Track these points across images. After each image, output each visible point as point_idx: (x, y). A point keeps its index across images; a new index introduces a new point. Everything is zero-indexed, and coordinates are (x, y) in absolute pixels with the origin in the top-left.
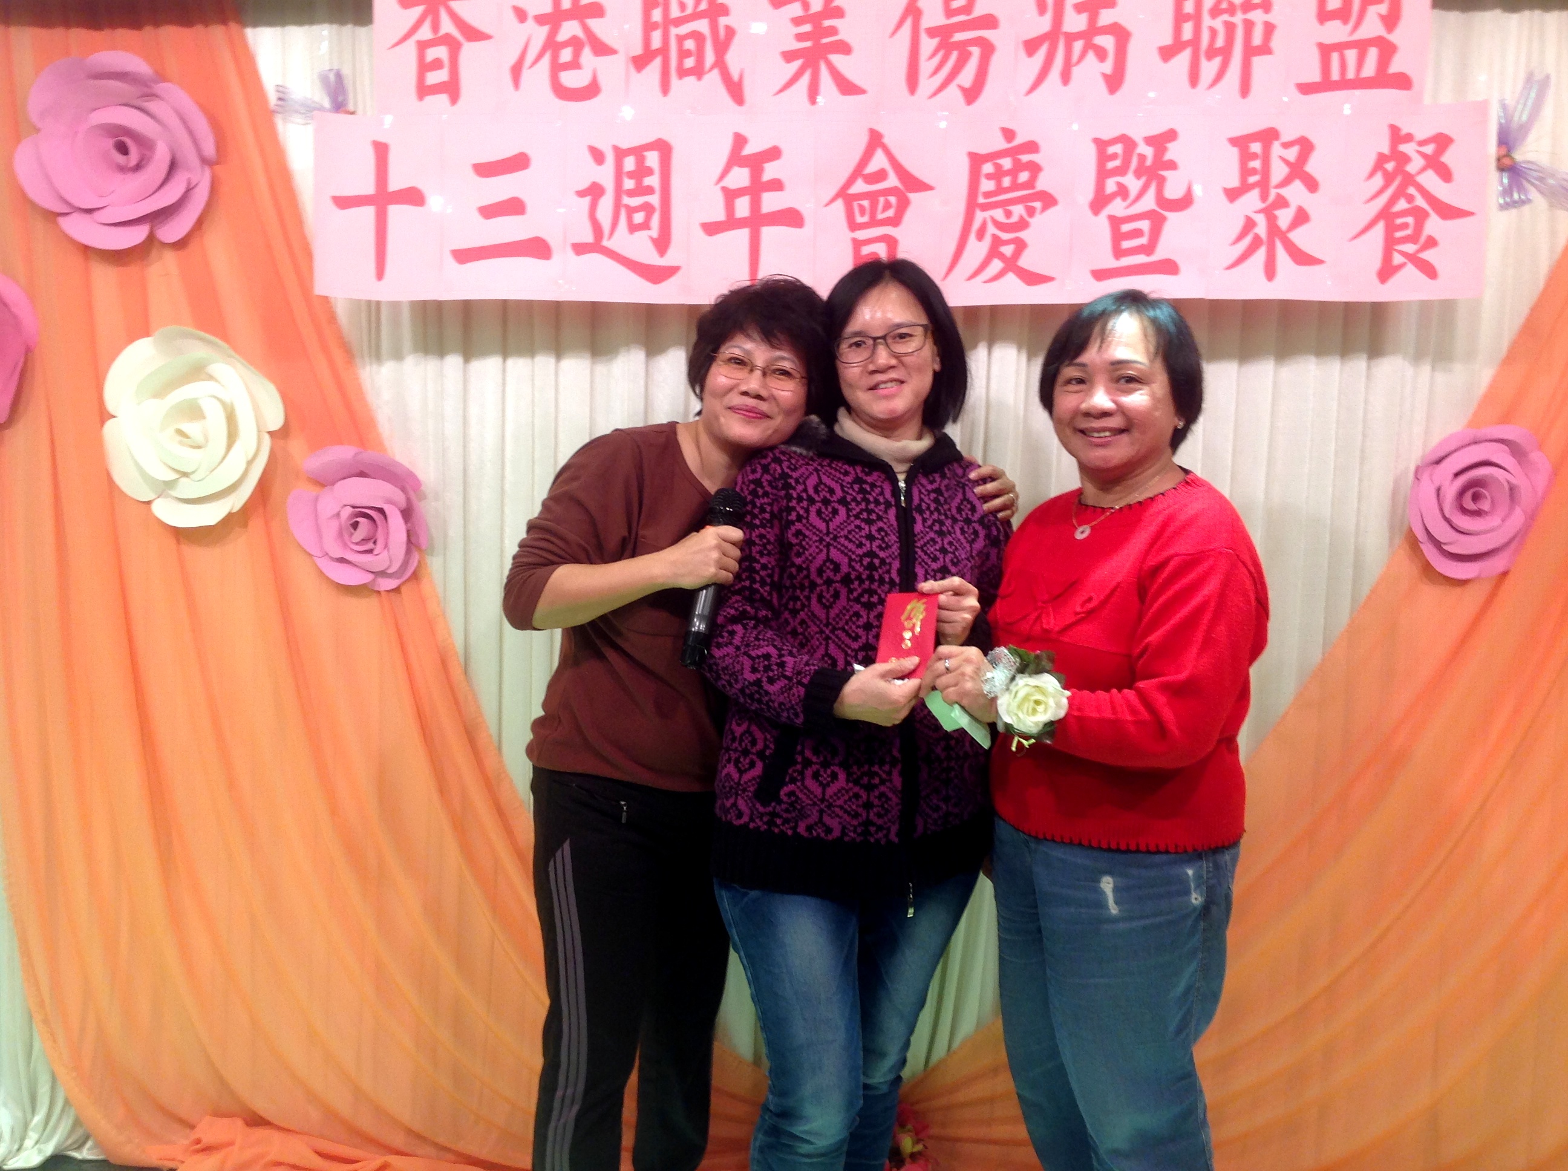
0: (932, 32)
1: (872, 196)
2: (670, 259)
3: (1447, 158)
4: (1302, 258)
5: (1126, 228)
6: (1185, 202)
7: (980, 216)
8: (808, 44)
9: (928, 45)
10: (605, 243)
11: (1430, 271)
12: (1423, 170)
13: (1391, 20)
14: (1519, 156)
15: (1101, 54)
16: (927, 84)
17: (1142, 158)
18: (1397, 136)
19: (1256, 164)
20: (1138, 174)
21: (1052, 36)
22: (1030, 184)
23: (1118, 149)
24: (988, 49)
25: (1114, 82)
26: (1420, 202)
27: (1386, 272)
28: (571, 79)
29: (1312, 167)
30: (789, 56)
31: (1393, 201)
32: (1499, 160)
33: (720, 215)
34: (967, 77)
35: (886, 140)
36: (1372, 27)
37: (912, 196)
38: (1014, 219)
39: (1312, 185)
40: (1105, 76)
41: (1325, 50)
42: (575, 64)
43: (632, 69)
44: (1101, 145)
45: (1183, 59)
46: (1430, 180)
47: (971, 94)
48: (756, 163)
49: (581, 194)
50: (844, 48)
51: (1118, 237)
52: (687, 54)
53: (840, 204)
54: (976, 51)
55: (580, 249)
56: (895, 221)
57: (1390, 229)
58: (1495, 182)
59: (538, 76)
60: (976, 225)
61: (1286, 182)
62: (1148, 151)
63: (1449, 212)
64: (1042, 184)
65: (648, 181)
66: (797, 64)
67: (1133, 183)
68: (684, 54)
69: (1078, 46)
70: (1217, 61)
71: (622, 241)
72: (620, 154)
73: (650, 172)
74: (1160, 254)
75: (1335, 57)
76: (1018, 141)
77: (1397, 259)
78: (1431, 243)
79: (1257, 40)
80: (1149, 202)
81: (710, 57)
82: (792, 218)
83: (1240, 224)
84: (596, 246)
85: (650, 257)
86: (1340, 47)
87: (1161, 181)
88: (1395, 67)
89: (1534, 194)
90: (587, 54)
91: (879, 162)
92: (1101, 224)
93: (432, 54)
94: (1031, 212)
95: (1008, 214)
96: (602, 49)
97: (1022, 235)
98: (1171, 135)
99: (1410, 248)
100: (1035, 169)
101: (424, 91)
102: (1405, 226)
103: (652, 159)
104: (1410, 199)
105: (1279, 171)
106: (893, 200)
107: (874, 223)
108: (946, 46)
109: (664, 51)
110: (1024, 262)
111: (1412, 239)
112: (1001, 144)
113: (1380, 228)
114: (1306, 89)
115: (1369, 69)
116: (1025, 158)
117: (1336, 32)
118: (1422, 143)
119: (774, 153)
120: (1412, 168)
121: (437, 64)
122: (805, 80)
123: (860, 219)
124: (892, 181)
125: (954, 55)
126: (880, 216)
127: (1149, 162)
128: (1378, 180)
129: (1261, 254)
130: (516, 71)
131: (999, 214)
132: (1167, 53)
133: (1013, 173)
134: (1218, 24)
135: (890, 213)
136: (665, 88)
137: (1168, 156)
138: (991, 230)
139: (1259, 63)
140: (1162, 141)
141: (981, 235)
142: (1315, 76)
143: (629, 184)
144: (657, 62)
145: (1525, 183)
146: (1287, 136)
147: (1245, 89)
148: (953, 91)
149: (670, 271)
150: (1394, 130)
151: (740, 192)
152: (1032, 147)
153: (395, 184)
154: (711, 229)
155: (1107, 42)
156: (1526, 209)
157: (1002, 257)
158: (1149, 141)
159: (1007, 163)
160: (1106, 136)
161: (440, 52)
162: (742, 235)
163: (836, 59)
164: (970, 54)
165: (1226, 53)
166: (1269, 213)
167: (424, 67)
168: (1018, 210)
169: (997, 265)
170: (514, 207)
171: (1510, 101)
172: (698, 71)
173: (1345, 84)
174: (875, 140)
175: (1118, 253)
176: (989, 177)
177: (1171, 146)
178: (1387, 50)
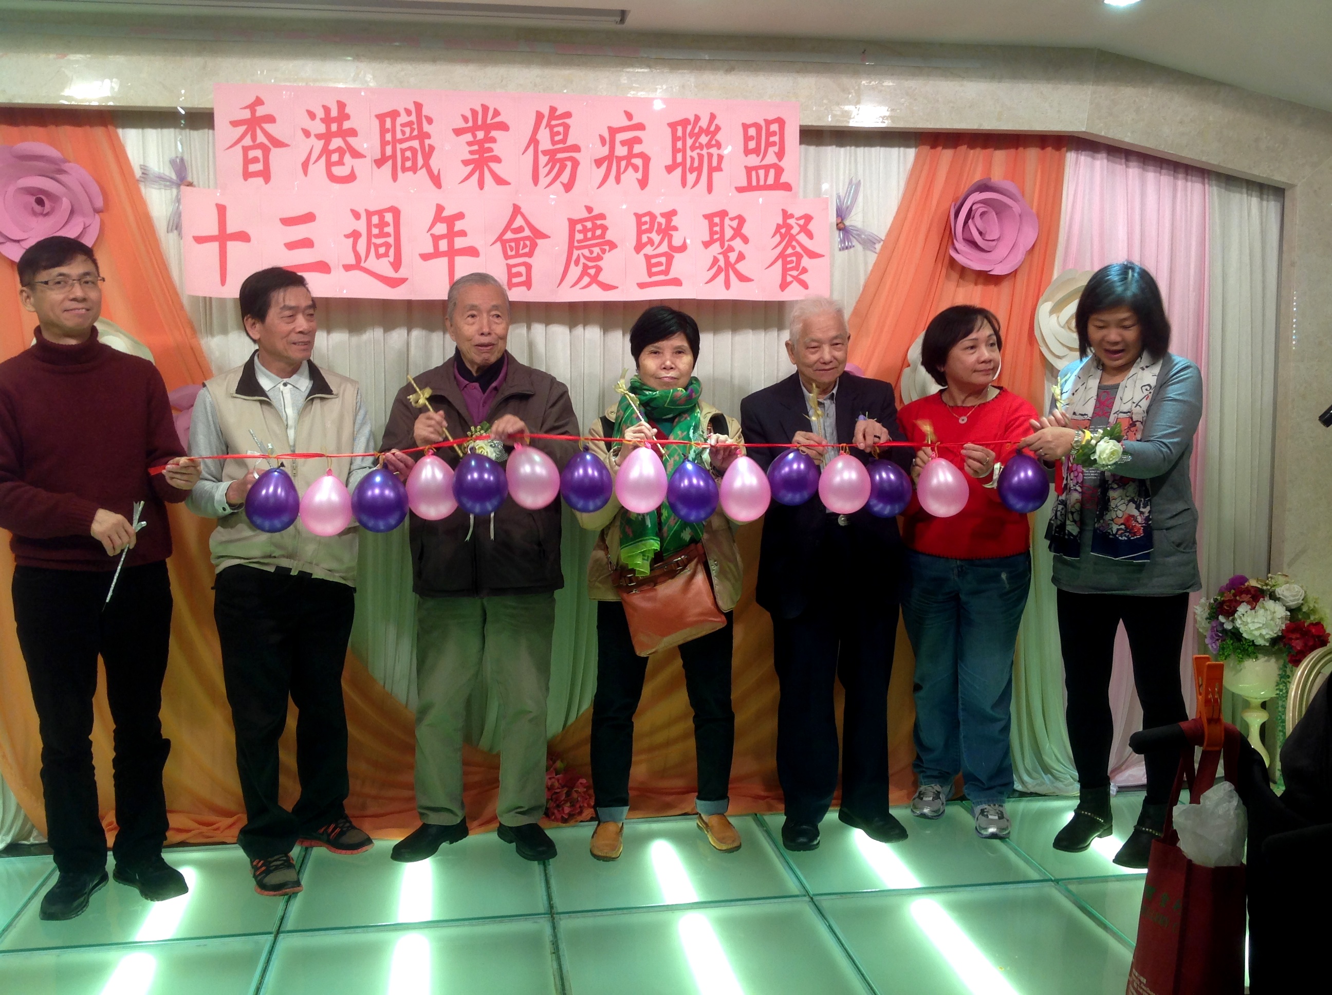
0: (545, 153)
1: (517, 241)
2: (402, 273)
3: (811, 227)
4: (743, 278)
5: (654, 261)
6: (683, 248)
7: (576, 253)
8: (477, 156)
9: (543, 160)
10: (362, 264)
11: (805, 285)
12: (798, 233)
13: (780, 155)
14: (847, 223)
15: (636, 169)
16: (544, 181)
17: (660, 224)
18: (786, 215)
19: (717, 229)
20: (658, 233)
21: (610, 157)
22: (603, 236)
23: (647, 219)
24: (576, 164)
25: (643, 183)
26: (798, 249)
27: (784, 286)
28: (338, 171)
29: (745, 230)
30: (466, 163)
31: (785, 249)
32: (837, 225)
33: (431, 250)
34: (565, 177)
35: (523, 210)
36: (771, 158)
37: (539, 241)
38: (595, 255)
39: (746, 240)
40: (639, 180)
41: (749, 170)
42: (340, 163)
43: (375, 166)
44: (638, 216)
45: (678, 171)
46: (802, 238)
47: (568, 187)
48: (451, 221)
49: (347, 236)
50: (497, 160)
51: (649, 266)
52: (408, 159)
53: (498, 244)
54: (569, 164)
55: (347, 268)
56: (530, 254)
57: (785, 264)
58: (837, 236)
59: (318, 169)
60: (574, 257)
61: (732, 239)
62: (663, 221)
63: (813, 255)
64: (609, 236)
65: (386, 230)
66: (471, 167)
67: (656, 238)
68: (405, 159)
69: (623, 163)
70: (695, 174)
71: (372, 263)
72: (369, 214)
73: (388, 224)
74: (671, 275)
75: (754, 173)
76: (595, 212)
77: (789, 279)
78: (805, 271)
79: (715, 163)
80: (664, 248)
81: (420, 162)
82: (472, 252)
83: (711, 260)
84: (357, 265)
85: (389, 272)
86: (756, 168)
87: (670, 237)
88: (784, 179)
89: (855, 243)
90: (347, 158)
91: (519, 222)
92: (640, 258)
93: (252, 154)
94: (604, 251)
95: (592, 252)
96: (356, 154)
97: (600, 263)
98: (674, 213)
99: (795, 273)
100: (604, 229)
101: (247, 175)
102: (792, 262)
103: (389, 217)
104: (794, 247)
105: (729, 233)
106: (528, 243)
107: (518, 255)
108: (553, 161)
109: (394, 157)
110: (602, 278)
111: (796, 268)
112: (585, 214)
113: (779, 263)
114: (740, 190)
115: (771, 181)
116: (599, 222)
117: (753, 160)
118: (798, 219)
119: (460, 216)
120: (794, 231)
121: (256, 160)
122: (476, 176)
123: (510, 253)
124: (527, 232)
125: (558, 166)
126: (521, 252)
127: (663, 227)
128: (778, 238)
129: (722, 276)
130: (305, 166)
131: (586, 252)
132: (670, 169)
133: (594, 229)
134: (695, 154)
135: (527, 250)
136: (395, 178)
137: (673, 224)
138: (582, 260)
139: (716, 175)
140: (670, 215)
141: (577, 263)
142: (744, 183)
143: (375, 231)
144: (390, 163)
145: (851, 237)
146: (731, 215)
147: (710, 189)
148: (558, 185)
149: (403, 281)
150: (784, 212)
151: (442, 237)
152: (602, 216)
153: (231, 228)
154: (425, 257)
155: (638, 162)
156: (852, 250)
157: (589, 275)
158: (663, 215)
159: (589, 225)
160: (641, 212)
161: (258, 153)
162: (444, 261)
163: (493, 165)
164: (566, 165)
165: (699, 170)
166: (725, 254)
167: (247, 162)
168: (596, 250)
169: (586, 280)
170: (307, 243)
171: (842, 194)
172: (414, 169)
173: (758, 188)
174: (517, 210)
175: (651, 274)
176: (580, 232)
177: (674, 218)
178: (779, 171)
